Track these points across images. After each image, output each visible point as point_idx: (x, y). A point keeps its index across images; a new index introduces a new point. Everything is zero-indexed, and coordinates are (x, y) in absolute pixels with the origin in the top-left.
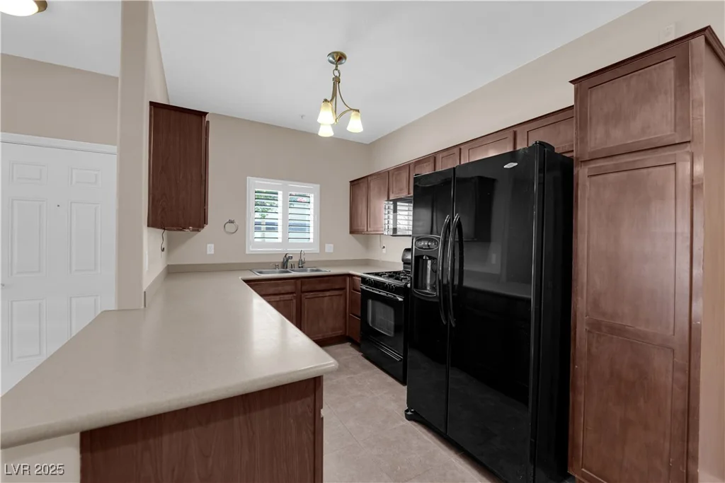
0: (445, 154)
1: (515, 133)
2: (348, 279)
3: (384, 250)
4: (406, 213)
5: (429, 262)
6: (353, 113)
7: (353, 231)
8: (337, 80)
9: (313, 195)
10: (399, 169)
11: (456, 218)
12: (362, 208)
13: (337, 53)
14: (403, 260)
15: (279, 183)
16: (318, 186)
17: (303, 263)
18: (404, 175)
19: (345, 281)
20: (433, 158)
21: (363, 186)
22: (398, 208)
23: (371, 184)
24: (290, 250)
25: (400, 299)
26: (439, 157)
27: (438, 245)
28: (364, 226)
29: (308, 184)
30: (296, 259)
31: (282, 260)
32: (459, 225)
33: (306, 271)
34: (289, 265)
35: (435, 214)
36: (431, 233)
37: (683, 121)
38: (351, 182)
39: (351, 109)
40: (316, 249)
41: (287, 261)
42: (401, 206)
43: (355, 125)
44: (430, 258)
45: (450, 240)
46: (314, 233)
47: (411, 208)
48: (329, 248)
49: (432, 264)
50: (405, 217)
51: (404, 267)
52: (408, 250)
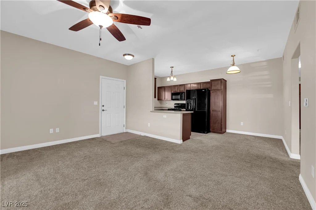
1: (201, 83)
3: (167, 104)
5: (189, 104)
7: (158, 100)
10: (175, 86)
11: (195, 97)
12: (162, 94)
14: (174, 106)
18: (177, 88)
21: (163, 89)
27: (191, 101)
28: (163, 98)
37: (221, 87)
51: (175, 108)
52: (175, 104)
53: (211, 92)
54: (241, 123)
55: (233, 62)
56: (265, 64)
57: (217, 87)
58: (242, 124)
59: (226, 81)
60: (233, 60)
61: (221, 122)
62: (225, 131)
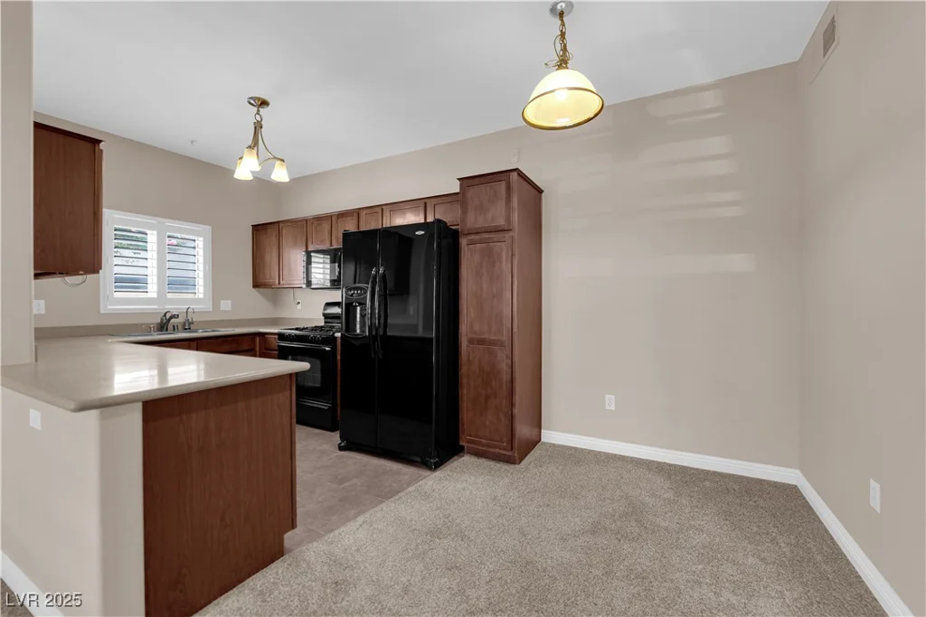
0: (368, 211)
1: (426, 203)
2: (258, 339)
3: (299, 307)
4: (321, 266)
5: (358, 308)
6: (278, 162)
7: (257, 284)
8: (258, 126)
9: (201, 239)
10: (319, 219)
11: (381, 271)
12: (271, 258)
13: (259, 99)
14: (324, 315)
15: (153, 220)
16: (208, 228)
17: (190, 323)
18: (326, 227)
19: (254, 342)
20: (357, 213)
21: (273, 233)
22: (313, 259)
23: (284, 232)
24: (173, 308)
25: (327, 349)
26: (363, 214)
27: (366, 293)
28: (274, 279)
29: (194, 224)
30: (181, 319)
31: (159, 321)
32: (384, 276)
33: (195, 331)
34: (170, 327)
35: (358, 266)
36: (355, 283)
38: (253, 226)
39: (275, 158)
40: (208, 306)
41: (169, 320)
42: (316, 258)
43: (280, 174)
44: (360, 304)
45: (377, 289)
46: (205, 286)
47: (328, 261)
48: (226, 305)
49: (361, 310)
50: (322, 270)
51: (325, 322)
52: (329, 305)
53: (463, 241)
54: (607, 396)
55: (559, 47)
56: (710, 100)
57: (489, 216)
58: (610, 402)
59: (540, 191)
60: (563, 35)
61: (512, 405)
62: (534, 437)
